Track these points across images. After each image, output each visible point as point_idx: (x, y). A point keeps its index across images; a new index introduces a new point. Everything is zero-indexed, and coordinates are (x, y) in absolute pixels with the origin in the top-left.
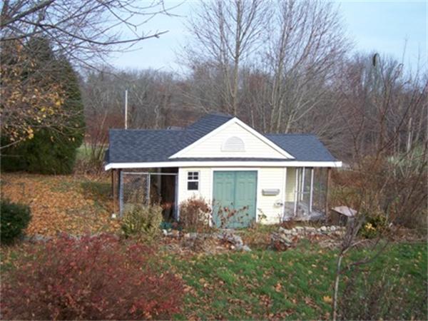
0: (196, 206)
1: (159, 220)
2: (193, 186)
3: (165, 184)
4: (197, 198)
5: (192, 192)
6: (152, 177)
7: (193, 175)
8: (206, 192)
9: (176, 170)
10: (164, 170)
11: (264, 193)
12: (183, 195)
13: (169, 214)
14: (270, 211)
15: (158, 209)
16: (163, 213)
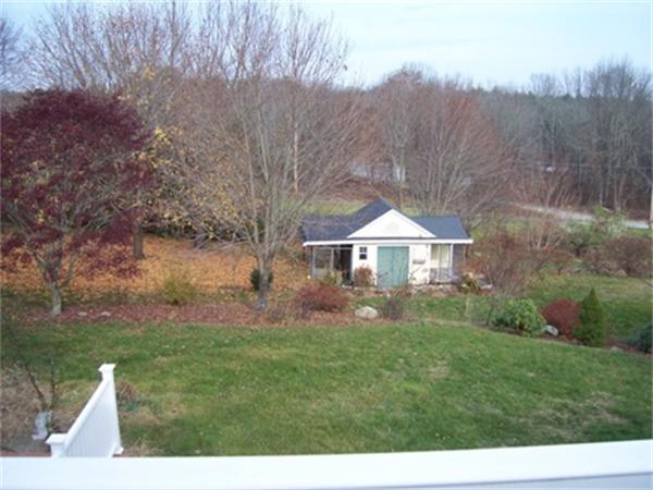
0: (365, 272)
1: (340, 280)
2: (363, 257)
3: (344, 256)
4: (365, 266)
5: (363, 261)
6: (335, 251)
7: (364, 250)
8: (372, 262)
9: (351, 246)
10: (342, 246)
11: (414, 262)
12: (356, 263)
13: (347, 276)
14: (419, 276)
15: (340, 273)
16: (343, 275)
